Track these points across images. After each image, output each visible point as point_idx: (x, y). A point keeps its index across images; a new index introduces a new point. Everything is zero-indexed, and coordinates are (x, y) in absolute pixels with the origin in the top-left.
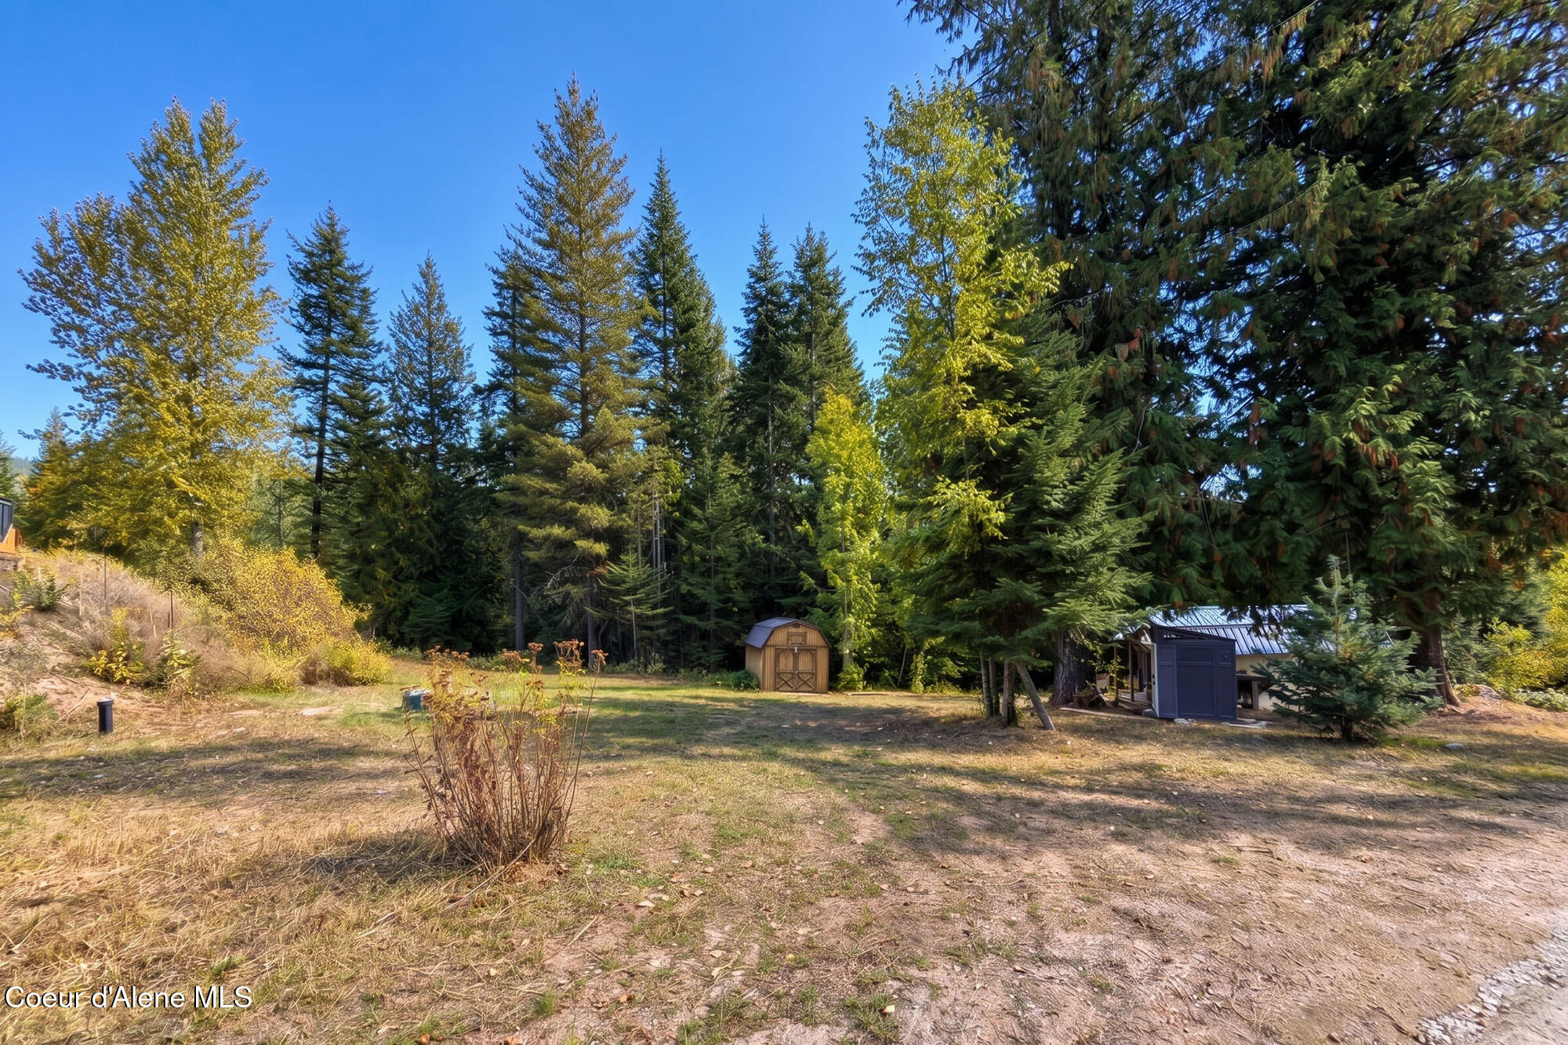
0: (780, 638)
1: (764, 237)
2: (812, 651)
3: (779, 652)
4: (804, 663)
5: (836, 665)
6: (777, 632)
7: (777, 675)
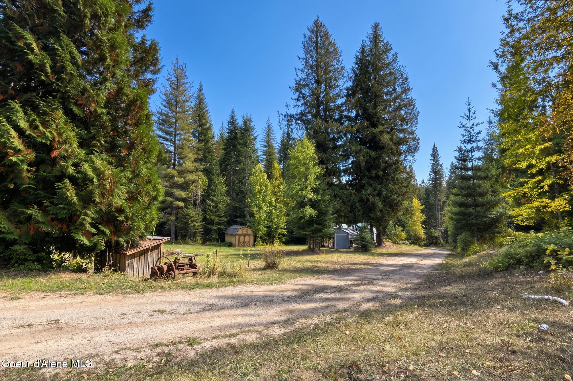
0: (240, 232)
1: (233, 112)
2: (249, 235)
3: (240, 236)
4: (247, 239)
5: (255, 240)
6: (240, 230)
7: (239, 242)
